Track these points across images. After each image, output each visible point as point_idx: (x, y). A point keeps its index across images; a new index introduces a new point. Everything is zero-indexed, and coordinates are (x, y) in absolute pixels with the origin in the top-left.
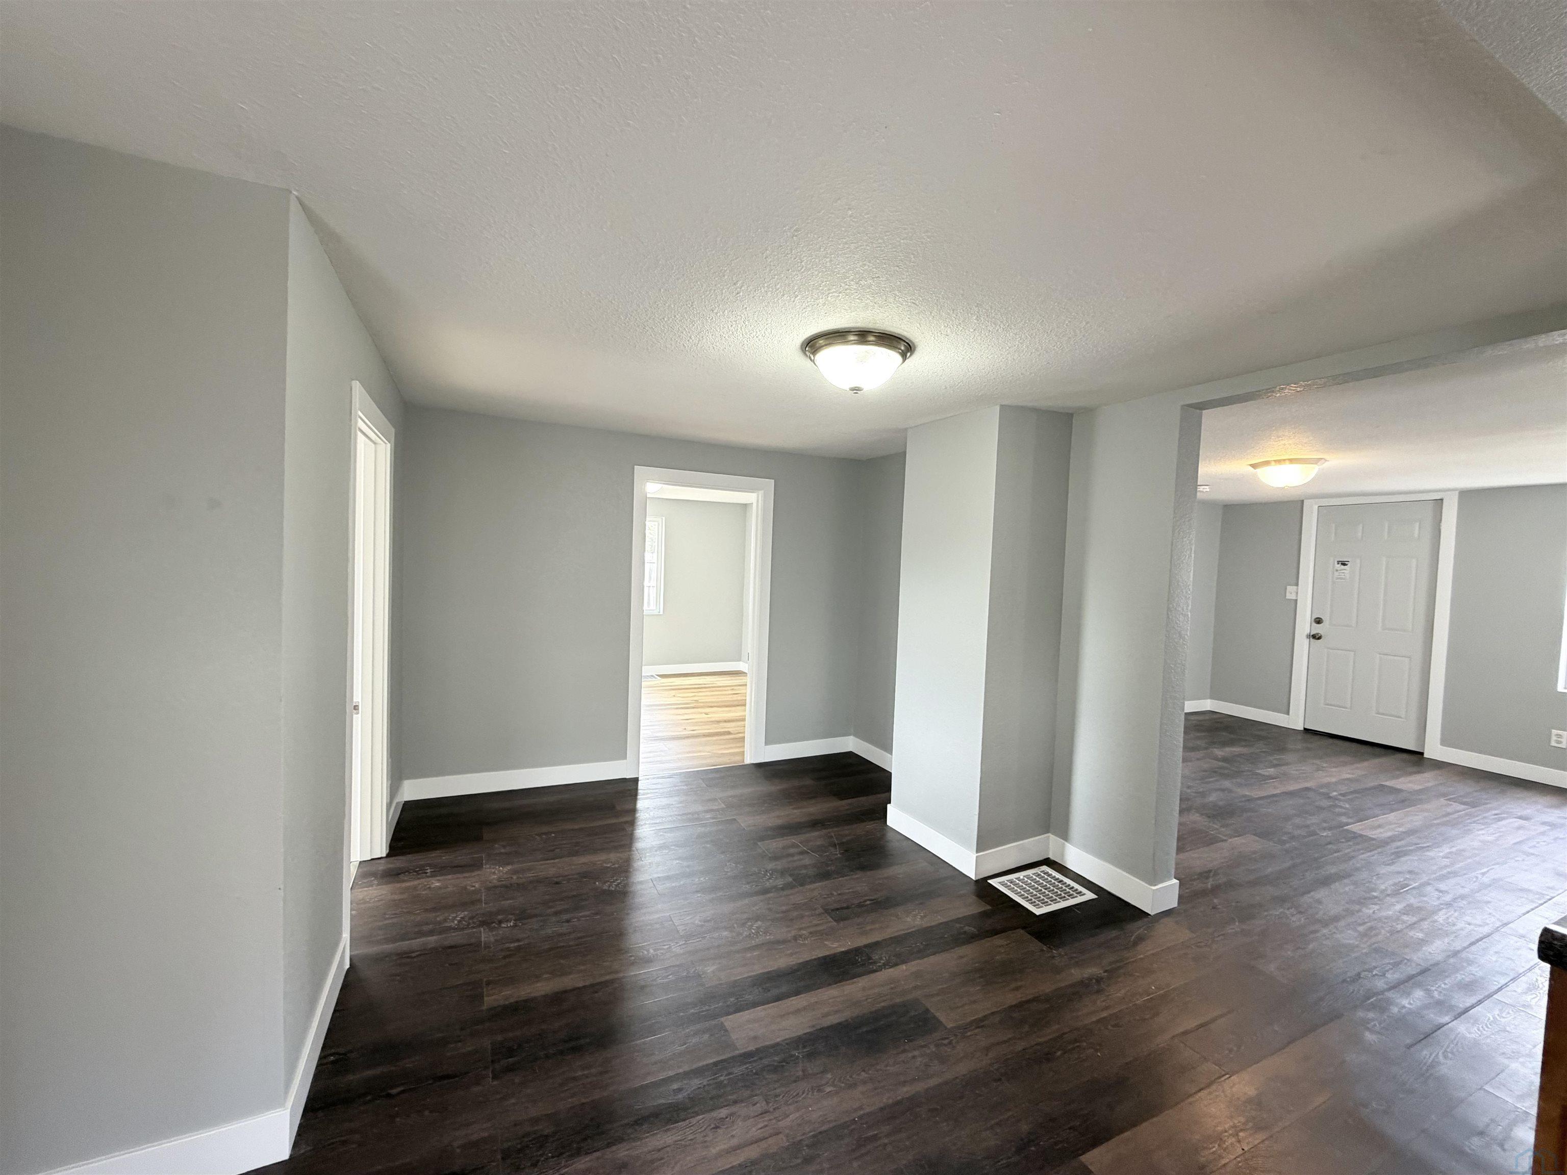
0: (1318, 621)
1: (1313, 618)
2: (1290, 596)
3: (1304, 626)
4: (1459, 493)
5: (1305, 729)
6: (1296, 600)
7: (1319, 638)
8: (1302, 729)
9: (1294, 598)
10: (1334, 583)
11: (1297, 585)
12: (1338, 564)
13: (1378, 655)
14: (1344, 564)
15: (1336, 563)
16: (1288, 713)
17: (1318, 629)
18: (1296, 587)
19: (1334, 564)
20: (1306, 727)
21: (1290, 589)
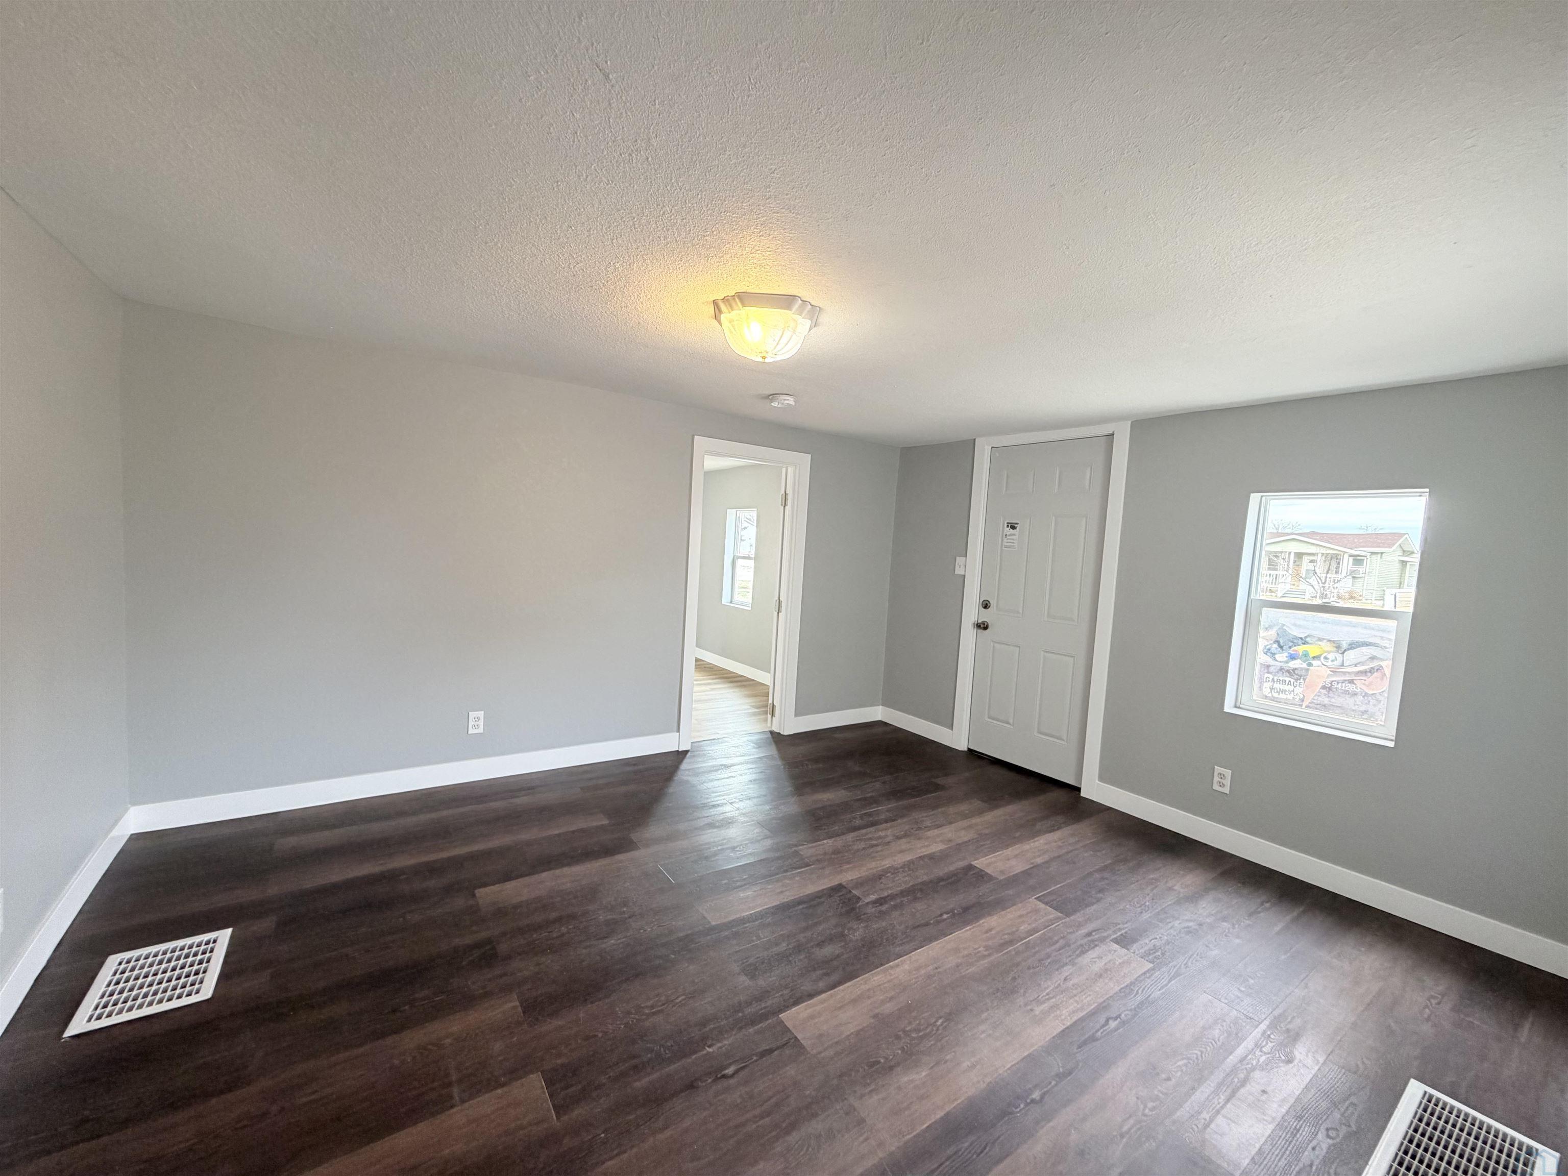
0: (986, 605)
1: (981, 601)
2: (959, 571)
3: (971, 613)
4: (1132, 423)
5: (969, 750)
6: (964, 576)
7: (986, 628)
8: (966, 749)
9: (963, 573)
10: (1002, 550)
11: (966, 556)
12: (1008, 526)
13: (1042, 652)
14: (1013, 528)
15: (1006, 525)
16: (952, 728)
17: (986, 616)
18: (964, 558)
19: (1003, 525)
20: (970, 747)
21: (960, 560)
